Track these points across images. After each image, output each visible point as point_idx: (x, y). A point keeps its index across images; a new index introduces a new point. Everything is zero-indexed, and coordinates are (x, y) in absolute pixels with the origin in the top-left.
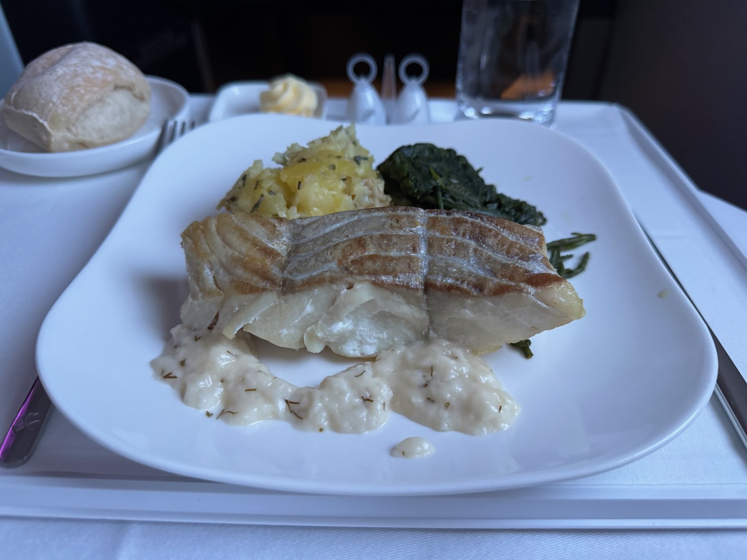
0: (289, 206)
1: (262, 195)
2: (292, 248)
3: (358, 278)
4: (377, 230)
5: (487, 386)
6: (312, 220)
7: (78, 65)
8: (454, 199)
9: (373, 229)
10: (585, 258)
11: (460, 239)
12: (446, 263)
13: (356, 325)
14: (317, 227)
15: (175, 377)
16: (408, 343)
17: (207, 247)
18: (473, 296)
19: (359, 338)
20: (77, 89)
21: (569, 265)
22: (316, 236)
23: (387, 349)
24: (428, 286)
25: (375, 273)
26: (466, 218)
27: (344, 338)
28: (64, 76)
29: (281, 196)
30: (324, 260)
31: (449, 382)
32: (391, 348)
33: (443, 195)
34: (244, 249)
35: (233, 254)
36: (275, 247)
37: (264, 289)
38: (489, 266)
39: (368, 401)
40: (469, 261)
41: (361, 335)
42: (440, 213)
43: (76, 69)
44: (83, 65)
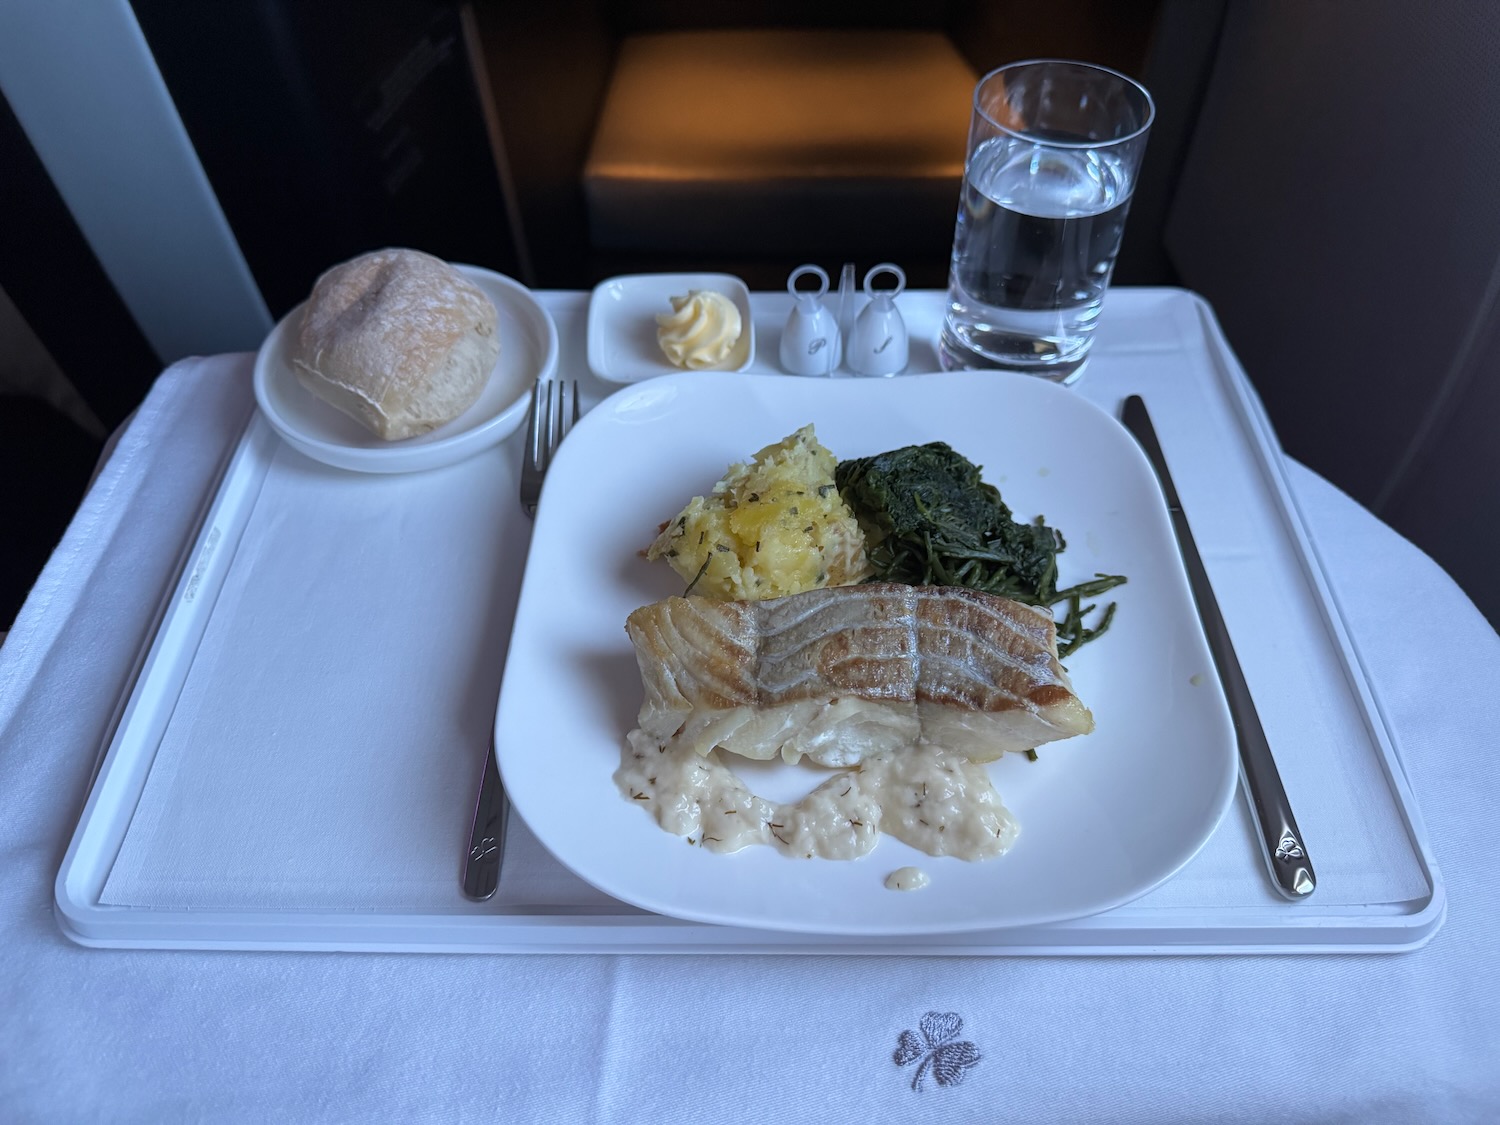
0: (742, 565)
1: (710, 554)
2: (760, 642)
3: (843, 692)
4: (860, 622)
5: (985, 807)
6: (780, 604)
7: (409, 310)
8: (946, 540)
9: (854, 621)
10: (1111, 609)
11: (955, 630)
12: (940, 664)
13: (838, 735)
14: (787, 614)
15: (647, 798)
16: (897, 750)
17: (664, 643)
18: (971, 711)
19: (841, 747)
20: (417, 353)
21: (1088, 622)
22: (787, 626)
23: (872, 757)
24: (920, 696)
25: (861, 685)
26: (963, 600)
27: (824, 749)
28: (394, 332)
29: (733, 556)
30: (801, 665)
31: (943, 804)
32: (877, 756)
33: (931, 536)
34: (707, 648)
35: (695, 653)
36: (742, 643)
37: (738, 704)
38: (989, 669)
39: (857, 824)
40: (966, 662)
41: (843, 744)
42: (932, 593)
43: (408, 318)
44: (416, 309)
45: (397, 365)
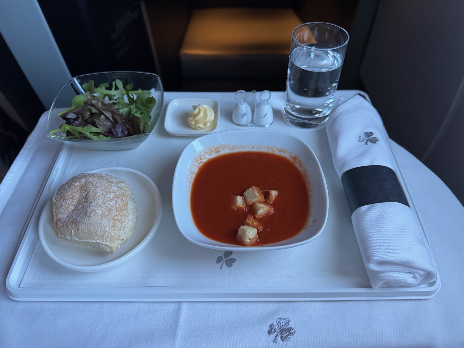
7: (104, 202)
28: (103, 213)
43: (106, 205)
44: (107, 200)
45: (110, 226)
